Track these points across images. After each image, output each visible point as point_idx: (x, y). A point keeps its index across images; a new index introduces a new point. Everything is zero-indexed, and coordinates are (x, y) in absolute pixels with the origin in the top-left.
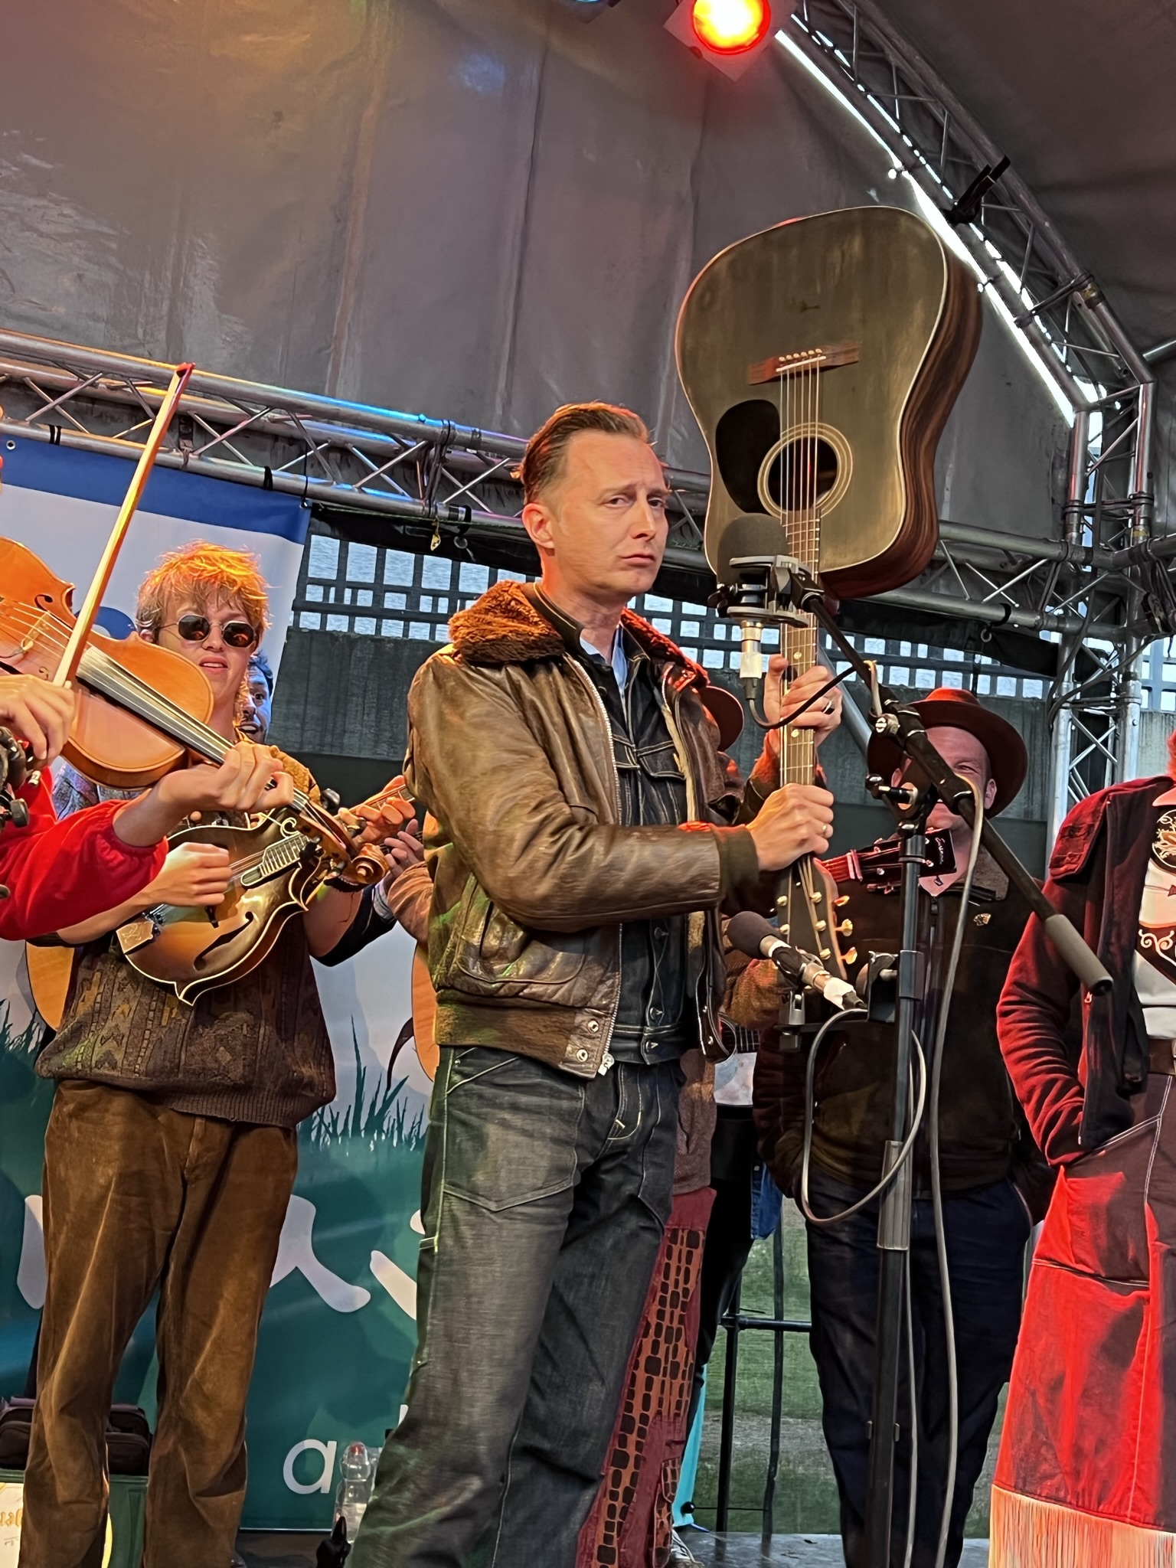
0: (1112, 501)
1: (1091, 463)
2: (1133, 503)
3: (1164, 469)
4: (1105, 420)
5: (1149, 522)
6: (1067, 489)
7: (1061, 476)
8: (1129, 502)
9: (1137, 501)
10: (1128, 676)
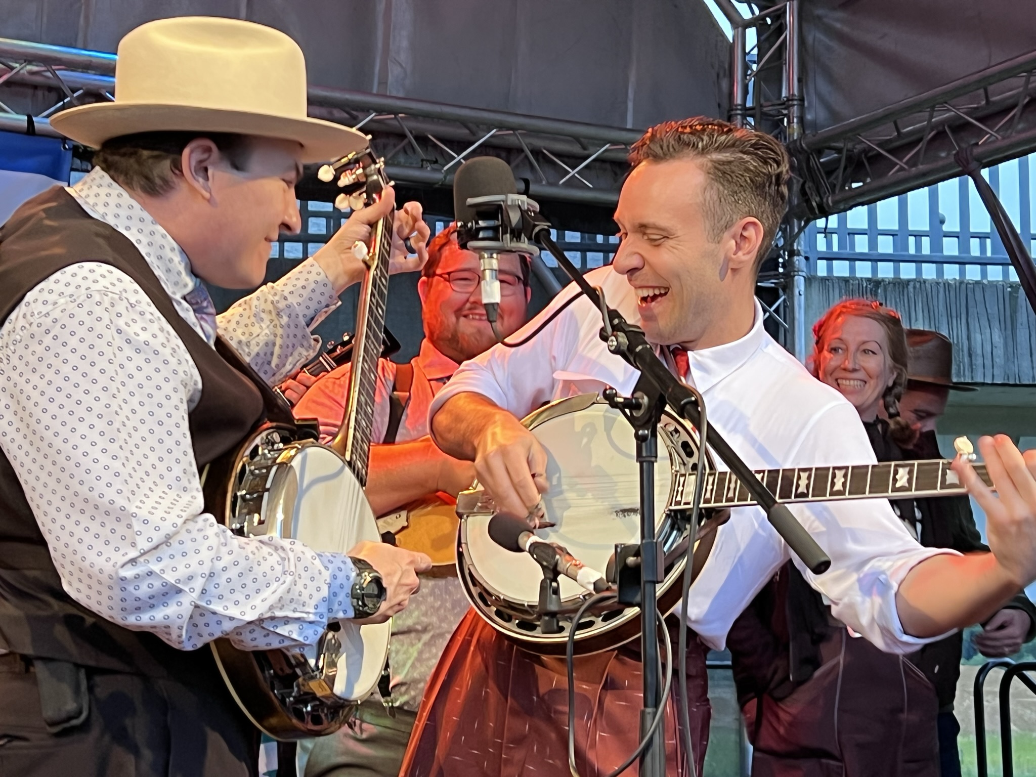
0: (770, 103)
1: (749, 72)
2: (787, 104)
3: (811, 74)
4: (759, 35)
5: (801, 120)
6: (731, 94)
7: (725, 84)
8: (783, 104)
9: (790, 102)
10: (792, 253)
